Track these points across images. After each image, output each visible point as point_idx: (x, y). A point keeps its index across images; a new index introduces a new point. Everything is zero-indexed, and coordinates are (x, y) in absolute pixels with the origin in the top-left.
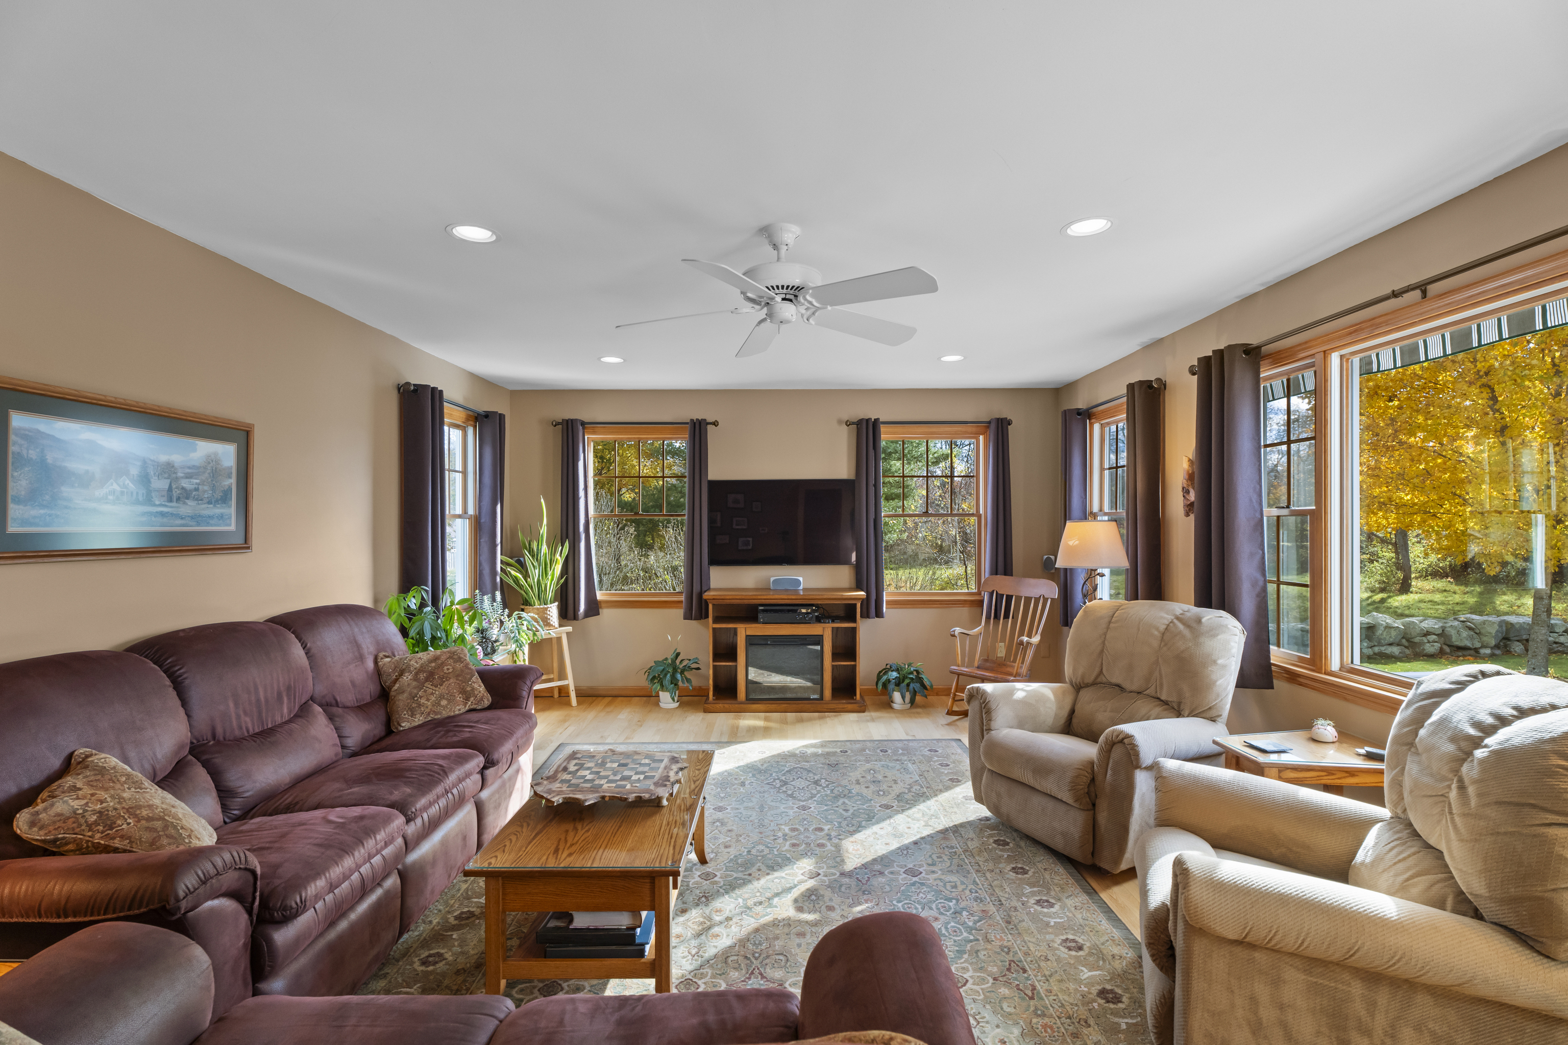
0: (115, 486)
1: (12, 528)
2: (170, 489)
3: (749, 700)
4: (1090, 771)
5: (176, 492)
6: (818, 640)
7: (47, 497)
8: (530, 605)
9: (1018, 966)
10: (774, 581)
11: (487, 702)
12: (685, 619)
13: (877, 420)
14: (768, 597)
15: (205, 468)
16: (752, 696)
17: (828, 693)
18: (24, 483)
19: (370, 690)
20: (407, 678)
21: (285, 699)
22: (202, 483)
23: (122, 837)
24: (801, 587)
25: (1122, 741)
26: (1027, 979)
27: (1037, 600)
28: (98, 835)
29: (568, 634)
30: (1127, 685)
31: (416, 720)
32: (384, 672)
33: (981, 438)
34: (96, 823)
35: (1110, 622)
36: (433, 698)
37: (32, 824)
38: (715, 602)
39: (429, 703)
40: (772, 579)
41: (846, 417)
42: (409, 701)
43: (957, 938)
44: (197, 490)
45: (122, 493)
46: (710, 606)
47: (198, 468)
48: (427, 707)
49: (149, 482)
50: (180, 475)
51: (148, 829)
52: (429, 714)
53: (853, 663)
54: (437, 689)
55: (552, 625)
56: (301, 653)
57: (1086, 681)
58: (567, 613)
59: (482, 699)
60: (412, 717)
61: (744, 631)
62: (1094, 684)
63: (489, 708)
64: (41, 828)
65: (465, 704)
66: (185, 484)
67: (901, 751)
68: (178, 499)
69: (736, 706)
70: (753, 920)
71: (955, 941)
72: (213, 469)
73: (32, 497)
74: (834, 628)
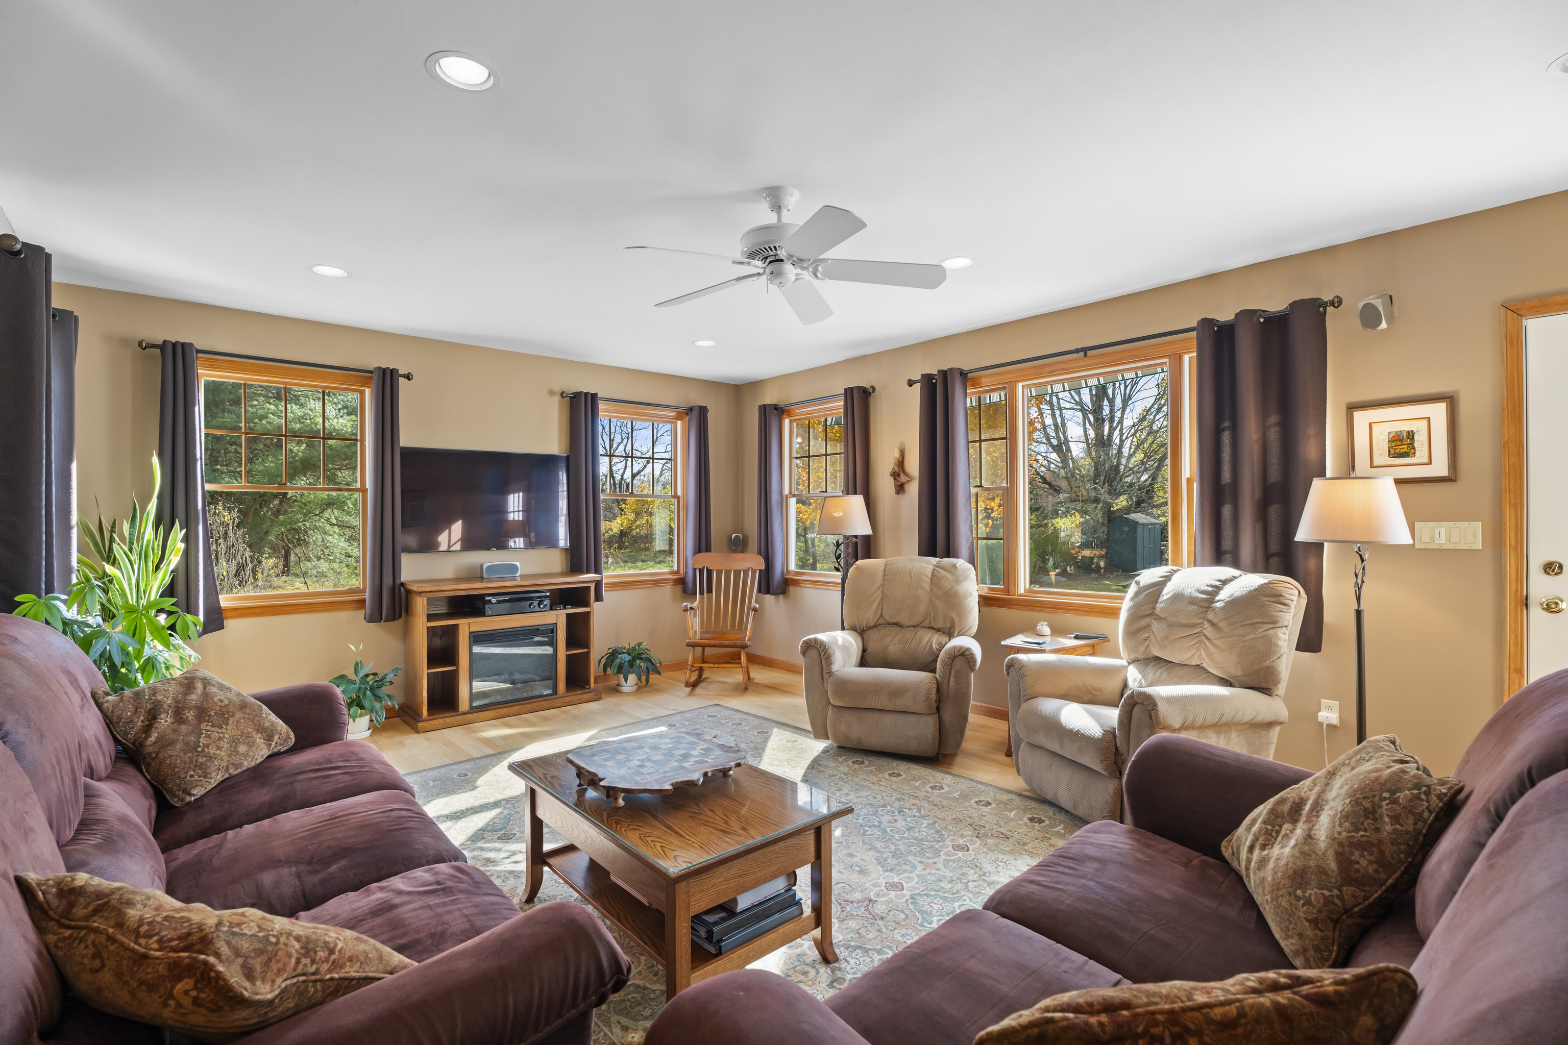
3: (472, 710)
6: (550, 629)
10: (488, 567)
11: (293, 739)
12: (370, 622)
13: (595, 395)
16: (476, 706)
17: (562, 686)
20: (165, 721)
24: (519, 574)
25: (962, 654)
27: (746, 572)
31: (212, 781)
32: (120, 718)
35: (884, 575)
36: (223, 744)
38: (431, 595)
39: (223, 753)
40: (485, 566)
41: (558, 389)
42: (190, 755)
46: (422, 601)
48: (222, 759)
52: (227, 768)
53: (585, 650)
54: (223, 730)
57: (866, 625)
59: (285, 736)
60: (205, 777)
61: (466, 626)
62: (878, 626)
63: (298, 746)
65: (268, 747)
69: (461, 717)
74: (568, 615)
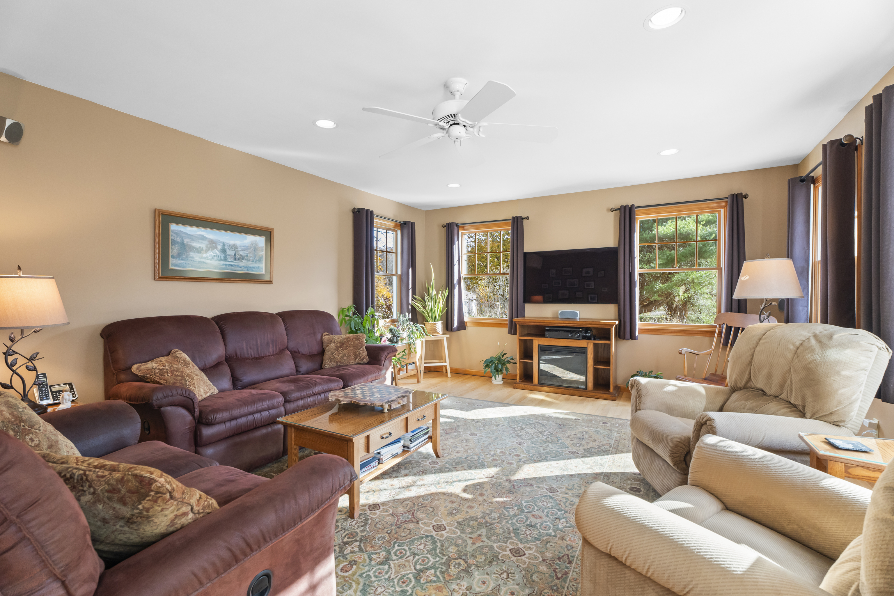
0: (212, 253)
1: (171, 267)
2: (235, 255)
3: (541, 384)
4: (687, 444)
5: (237, 257)
6: (583, 351)
7: (184, 256)
8: (427, 321)
9: (568, 558)
10: (561, 313)
11: (366, 361)
12: (509, 334)
13: (632, 206)
14: (557, 322)
15: (251, 247)
16: (543, 382)
17: (590, 385)
18: (175, 250)
19: (315, 349)
20: (332, 345)
21: (271, 345)
22: (250, 253)
23: (164, 380)
24: (578, 317)
25: (705, 423)
26: (567, 568)
28: (157, 377)
29: (447, 338)
30: (766, 390)
32: (324, 341)
33: (722, 211)
34: (157, 373)
35: (760, 339)
36: (341, 355)
37: (137, 369)
38: (520, 323)
39: (339, 358)
40: (559, 312)
41: (612, 206)
42: (331, 356)
43: (542, 531)
44: (247, 256)
45: (214, 256)
46: (518, 326)
47: (248, 247)
48: (337, 359)
49: (226, 252)
50: (239, 249)
51: (174, 379)
52: (337, 362)
53: (608, 367)
54: (343, 351)
55: (438, 333)
56: (283, 327)
57: (739, 385)
58: (448, 327)
59: (363, 359)
60: (331, 363)
61: (537, 342)
62: (745, 387)
63: (368, 364)
64: (140, 371)
65: (355, 361)
66: (242, 253)
67: (617, 425)
68: (239, 259)
69: (532, 387)
70: (435, 488)
71: (540, 532)
72: (255, 248)
73: (179, 256)
74: (594, 344)
